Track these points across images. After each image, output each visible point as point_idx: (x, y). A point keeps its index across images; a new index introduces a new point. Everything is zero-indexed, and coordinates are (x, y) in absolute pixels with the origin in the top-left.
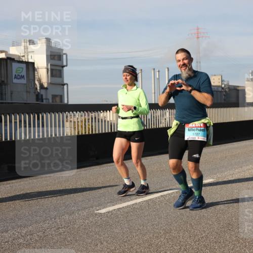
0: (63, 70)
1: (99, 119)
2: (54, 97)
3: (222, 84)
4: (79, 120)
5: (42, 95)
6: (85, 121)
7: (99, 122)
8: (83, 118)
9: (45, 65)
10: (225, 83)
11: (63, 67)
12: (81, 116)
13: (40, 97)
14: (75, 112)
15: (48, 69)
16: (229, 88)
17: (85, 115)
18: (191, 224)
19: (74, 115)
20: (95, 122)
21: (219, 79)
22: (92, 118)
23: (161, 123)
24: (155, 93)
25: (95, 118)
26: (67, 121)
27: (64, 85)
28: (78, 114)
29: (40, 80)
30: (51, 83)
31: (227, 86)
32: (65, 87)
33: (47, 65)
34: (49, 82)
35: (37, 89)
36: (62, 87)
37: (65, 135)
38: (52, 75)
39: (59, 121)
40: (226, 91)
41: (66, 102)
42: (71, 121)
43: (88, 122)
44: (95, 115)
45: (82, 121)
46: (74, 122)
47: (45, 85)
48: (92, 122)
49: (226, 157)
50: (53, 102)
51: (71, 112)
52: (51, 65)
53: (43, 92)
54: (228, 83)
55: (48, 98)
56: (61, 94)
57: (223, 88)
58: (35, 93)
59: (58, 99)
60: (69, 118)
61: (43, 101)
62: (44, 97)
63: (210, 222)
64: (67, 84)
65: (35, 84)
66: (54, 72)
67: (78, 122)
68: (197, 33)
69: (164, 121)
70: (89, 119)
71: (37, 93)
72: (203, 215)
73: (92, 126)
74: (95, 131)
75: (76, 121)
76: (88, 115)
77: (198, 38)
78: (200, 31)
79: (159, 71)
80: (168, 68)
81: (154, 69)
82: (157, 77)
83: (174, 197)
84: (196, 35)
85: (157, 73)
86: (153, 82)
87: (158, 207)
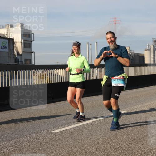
0: (31, 43)
1: (54, 74)
2: (26, 60)
3: (130, 52)
4: (42, 75)
5: (18, 59)
6: (45, 76)
7: (54, 76)
8: (44, 73)
9: (20, 40)
10: (132, 52)
11: (31, 41)
12: (43, 72)
13: (17, 60)
14: (39, 70)
15: (22, 43)
16: (134, 55)
17: (45, 71)
18: (111, 139)
19: (39, 72)
20: (52, 76)
21: (128, 49)
22: (50, 74)
23: (92, 77)
24: (88, 58)
25: (52, 73)
26: (34, 75)
27: (32, 53)
28: (41, 71)
29: (17, 50)
30: (24, 52)
31: (133, 54)
32: (33, 54)
33: (22, 40)
34: (23, 51)
35: (15, 55)
36: (31, 54)
37: (33, 84)
38: (25, 47)
39: (29, 75)
40: (132, 57)
41: (33, 63)
42: (36, 75)
43: (47, 76)
44: (52, 72)
45: (43, 75)
46: (39, 76)
47: (21, 53)
48: (50, 76)
49: (132, 98)
50: (25, 63)
51: (36, 70)
52: (24, 40)
53: (19, 57)
54: (134, 52)
55: (22, 60)
56: (30, 58)
57: (131, 55)
58: (14, 58)
59: (28, 62)
60: (35, 73)
61: (19, 63)
62: (20, 61)
63: (123, 138)
64: (34, 52)
65: (14, 52)
66: (26, 44)
67: (41, 76)
68: (115, 21)
69: (94, 75)
70: (47, 74)
71: (15, 58)
72: (119, 134)
73: (50, 78)
74: (52, 81)
75: (40, 75)
76: (47, 72)
77: (115, 24)
78: (116, 19)
79: (91, 44)
80: (97, 43)
81: (88, 43)
82: (90, 48)
83: (101, 122)
84: (114, 22)
85: (90, 45)
86: (88, 51)
87: (91, 129)
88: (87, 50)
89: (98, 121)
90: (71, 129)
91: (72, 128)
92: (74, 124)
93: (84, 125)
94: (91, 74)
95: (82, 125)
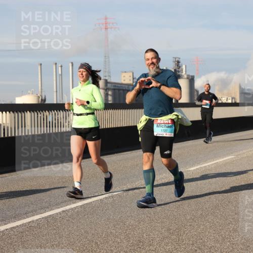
3: (133, 82)
18: (96, 243)
21: (130, 76)
23: (63, 127)
24: (56, 91)
49: (137, 165)
63: (119, 240)
68: (106, 23)
69: (67, 124)
72: (111, 232)
77: (106, 29)
78: (108, 21)
79: (61, 66)
80: (72, 63)
81: (56, 64)
82: (60, 73)
83: (78, 212)
84: (104, 25)
85: (60, 68)
86: (55, 79)
87: (59, 224)
88: (55, 76)
89: (72, 209)
90: (20, 225)
91: (23, 225)
92: (28, 217)
93: (46, 218)
94: (61, 123)
95: (43, 218)
